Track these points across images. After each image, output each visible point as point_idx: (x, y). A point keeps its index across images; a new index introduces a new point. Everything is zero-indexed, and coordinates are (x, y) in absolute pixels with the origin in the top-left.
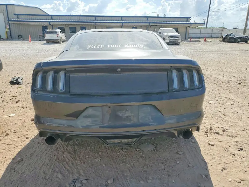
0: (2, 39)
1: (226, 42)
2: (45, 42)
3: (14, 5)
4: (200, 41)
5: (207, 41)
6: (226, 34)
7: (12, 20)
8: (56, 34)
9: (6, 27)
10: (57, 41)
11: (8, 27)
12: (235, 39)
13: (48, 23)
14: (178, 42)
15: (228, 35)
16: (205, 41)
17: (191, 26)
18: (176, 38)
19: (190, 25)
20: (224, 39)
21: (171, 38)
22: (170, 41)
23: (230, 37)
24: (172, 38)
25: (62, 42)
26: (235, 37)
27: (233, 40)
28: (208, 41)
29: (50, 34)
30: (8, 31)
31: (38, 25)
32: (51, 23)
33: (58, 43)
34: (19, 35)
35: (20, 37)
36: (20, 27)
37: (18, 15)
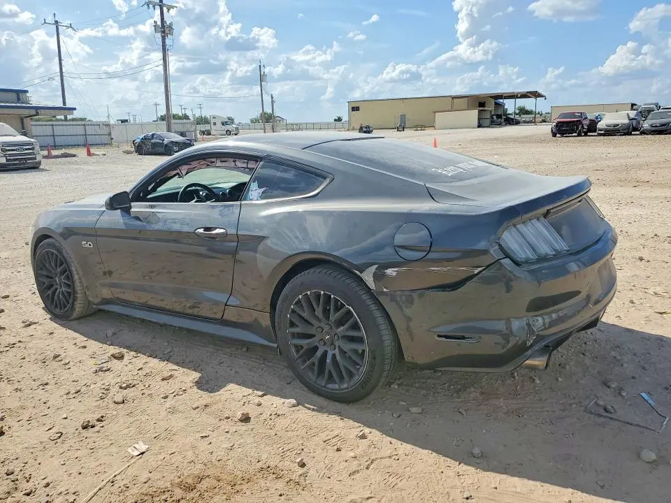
1: (145, 154)
4: (75, 156)
5: (94, 154)
6: (142, 136)
12: (166, 145)
14: (36, 163)
15: (145, 138)
16: (89, 154)
17: (37, 114)
18: (26, 149)
19: (33, 112)
20: (138, 146)
21: (9, 150)
22: (7, 160)
23: (153, 141)
24: (13, 150)
26: (165, 142)
27: (162, 150)
28: (96, 153)
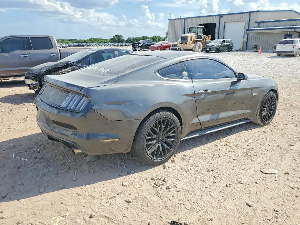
0: (236, 50)
2: (275, 54)
3: (258, 11)
7: (252, 29)
8: (292, 45)
9: (244, 37)
10: (292, 54)
11: (246, 37)
13: (293, 30)
25: (298, 56)
29: (283, 45)
30: (245, 41)
31: (281, 33)
32: (297, 30)
33: (293, 56)
34: (255, 46)
35: (256, 48)
36: (259, 37)
37: (259, 23)
